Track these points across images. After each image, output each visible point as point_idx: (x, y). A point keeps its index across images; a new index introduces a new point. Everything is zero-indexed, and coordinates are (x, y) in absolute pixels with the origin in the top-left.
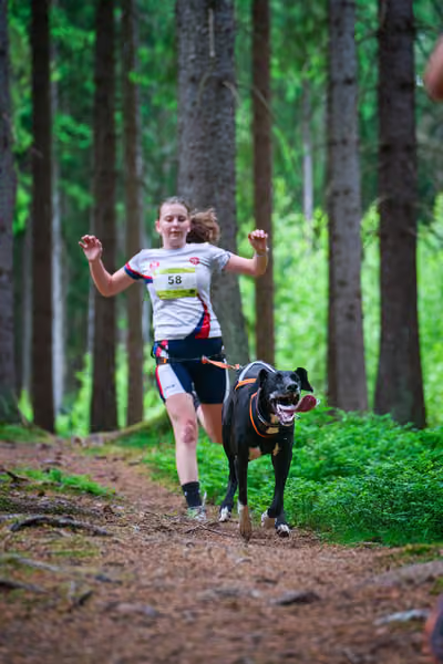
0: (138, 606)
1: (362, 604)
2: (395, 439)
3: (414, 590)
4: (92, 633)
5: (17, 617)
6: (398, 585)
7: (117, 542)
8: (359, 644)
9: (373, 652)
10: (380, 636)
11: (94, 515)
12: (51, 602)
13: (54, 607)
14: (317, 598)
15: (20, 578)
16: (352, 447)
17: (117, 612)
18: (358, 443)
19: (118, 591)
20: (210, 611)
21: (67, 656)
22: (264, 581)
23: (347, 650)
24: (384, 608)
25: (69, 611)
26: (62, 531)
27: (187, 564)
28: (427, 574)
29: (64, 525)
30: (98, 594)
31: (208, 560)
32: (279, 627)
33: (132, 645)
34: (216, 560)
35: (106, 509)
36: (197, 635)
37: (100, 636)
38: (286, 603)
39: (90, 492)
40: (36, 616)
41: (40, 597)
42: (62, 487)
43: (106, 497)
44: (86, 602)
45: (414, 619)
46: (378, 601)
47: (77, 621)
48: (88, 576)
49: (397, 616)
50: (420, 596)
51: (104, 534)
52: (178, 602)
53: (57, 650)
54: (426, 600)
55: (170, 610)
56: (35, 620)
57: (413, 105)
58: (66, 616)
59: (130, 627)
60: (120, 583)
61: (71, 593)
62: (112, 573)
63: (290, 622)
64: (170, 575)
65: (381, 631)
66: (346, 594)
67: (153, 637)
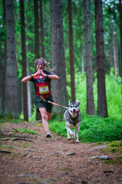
0: (37, 156)
1: (86, 155)
2: (99, 120)
3: (97, 152)
4: (26, 162)
5: (11, 159)
6: (94, 151)
7: (35, 143)
8: (84, 163)
9: (87, 165)
10: (89, 162)
11: (32, 138)
12: (18, 156)
13: (19, 157)
14: (76, 154)
15: (12, 151)
16: (90, 122)
17: (32, 158)
18: (91, 122)
19: (33, 153)
20: (52, 157)
21: (21, 167)
22: (65, 151)
23: (82, 165)
24: (90, 156)
25: (22, 158)
26: (23, 141)
27: (49, 147)
28: (100, 148)
29: (23, 140)
30: (28, 154)
31: (54, 147)
32: (67, 160)
33: (35, 165)
34: (56, 146)
35: (36, 137)
36: (49, 162)
37: (28, 163)
38: (69, 155)
39: (33, 133)
40: (15, 159)
41: (16, 155)
42: (27, 132)
43: (36, 134)
44: (26, 156)
45: (96, 158)
46: (89, 154)
47: (24, 160)
48: (27, 150)
49: (93, 157)
50: (98, 153)
51: (32, 142)
52: (46, 155)
53: (19, 166)
54: (100, 154)
55: (44, 157)
56: (15, 160)
57: (104, 48)
58: (22, 159)
59: (35, 161)
60: (33, 152)
61: (23, 154)
62: (32, 150)
63: (70, 159)
64: (45, 150)
65: (89, 161)
66: (82, 153)
67: (39, 163)
